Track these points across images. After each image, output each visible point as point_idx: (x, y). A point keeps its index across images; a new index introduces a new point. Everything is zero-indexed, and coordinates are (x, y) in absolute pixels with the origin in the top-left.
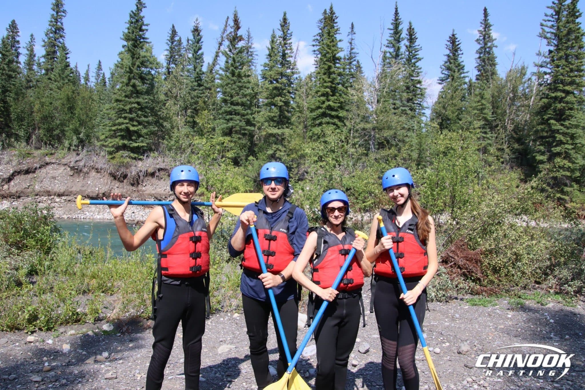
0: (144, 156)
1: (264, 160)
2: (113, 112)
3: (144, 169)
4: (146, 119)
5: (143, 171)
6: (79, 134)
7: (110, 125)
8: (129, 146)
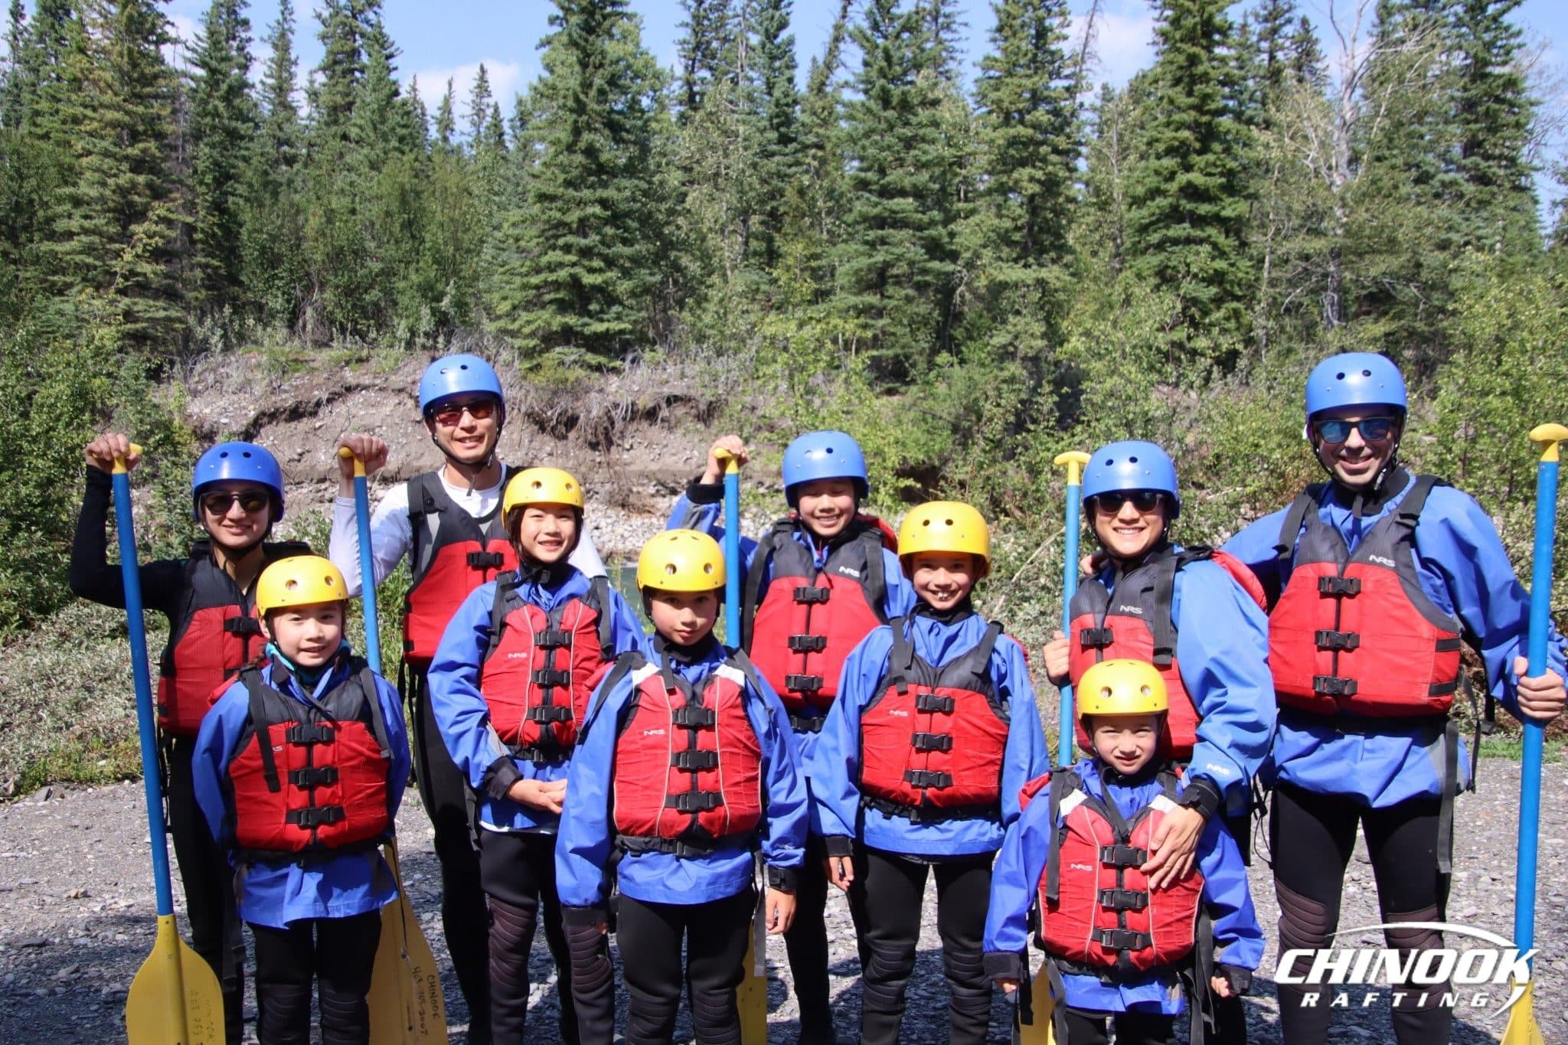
0: (623, 360)
1: (983, 365)
2: (534, 231)
3: (626, 400)
4: (627, 251)
5: (623, 405)
6: (438, 299)
7: (524, 270)
8: (582, 333)
